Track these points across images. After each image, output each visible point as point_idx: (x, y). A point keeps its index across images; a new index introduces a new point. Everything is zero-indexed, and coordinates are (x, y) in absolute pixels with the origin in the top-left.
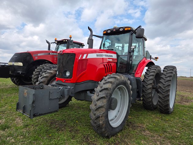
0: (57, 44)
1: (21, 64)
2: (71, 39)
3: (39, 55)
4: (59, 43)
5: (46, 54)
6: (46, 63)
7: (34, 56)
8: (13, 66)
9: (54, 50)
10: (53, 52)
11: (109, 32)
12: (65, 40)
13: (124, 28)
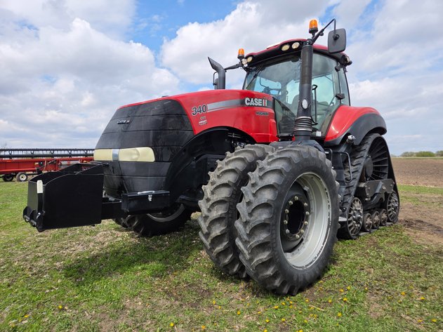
1: (146, 154)
3: (212, 107)
12: (290, 43)
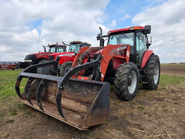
0: (50, 47)
1: (31, 61)
2: (58, 44)
3: (40, 55)
4: (51, 47)
5: (43, 54)
6: (44, 59)
7: (37, 56)
8: (27, 62)
9: (48, 52)
10: (47, 53)
11: (72, 43)
12: (54, 45)
13: (77, 42)
